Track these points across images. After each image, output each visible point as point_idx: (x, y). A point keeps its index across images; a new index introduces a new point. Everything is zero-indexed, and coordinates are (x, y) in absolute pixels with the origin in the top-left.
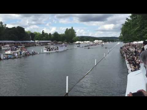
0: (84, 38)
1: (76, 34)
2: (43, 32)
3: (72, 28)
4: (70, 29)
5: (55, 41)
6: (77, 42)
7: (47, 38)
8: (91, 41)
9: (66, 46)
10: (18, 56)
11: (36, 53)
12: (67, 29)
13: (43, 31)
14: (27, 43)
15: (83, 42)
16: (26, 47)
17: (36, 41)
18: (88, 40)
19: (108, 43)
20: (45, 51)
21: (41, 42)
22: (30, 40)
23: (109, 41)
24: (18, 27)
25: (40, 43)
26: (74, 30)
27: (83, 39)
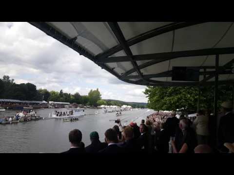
0: (111, 102)
1: (101, 97)
2: (61, 92)
3: (98, 90)
4: (95, 91)
5: (75, 103)
6: (102, 106)
7: (66, 99)
8: (118, 106)
9: (84, 111)
10: (12, 120)
11: (41, 119)
12: (91, 90)
13: (61, 90)
14: (37, 104)
15: (109, 107)
16: (35, 109)
17: (50, 102)
18: (116, 105)
19: (137, 109)
20: (54, 116)
21: (57, 104)
22: (41, 101)
23: (138, 107)
24: (28, 84)
25: (54, 105)
26: (99, 92)
27: (109, 103)
